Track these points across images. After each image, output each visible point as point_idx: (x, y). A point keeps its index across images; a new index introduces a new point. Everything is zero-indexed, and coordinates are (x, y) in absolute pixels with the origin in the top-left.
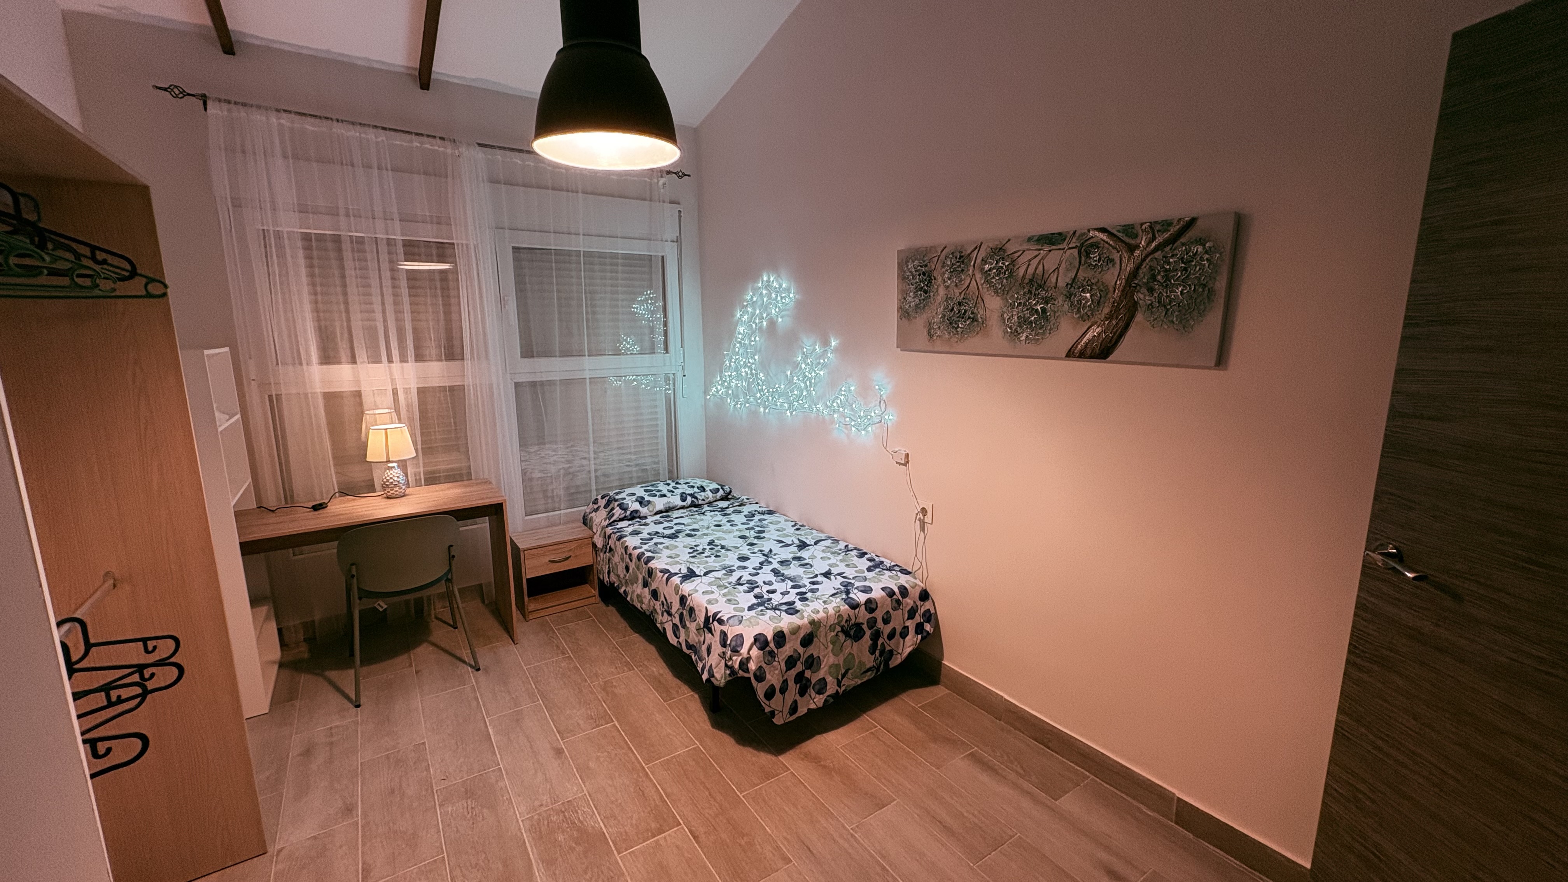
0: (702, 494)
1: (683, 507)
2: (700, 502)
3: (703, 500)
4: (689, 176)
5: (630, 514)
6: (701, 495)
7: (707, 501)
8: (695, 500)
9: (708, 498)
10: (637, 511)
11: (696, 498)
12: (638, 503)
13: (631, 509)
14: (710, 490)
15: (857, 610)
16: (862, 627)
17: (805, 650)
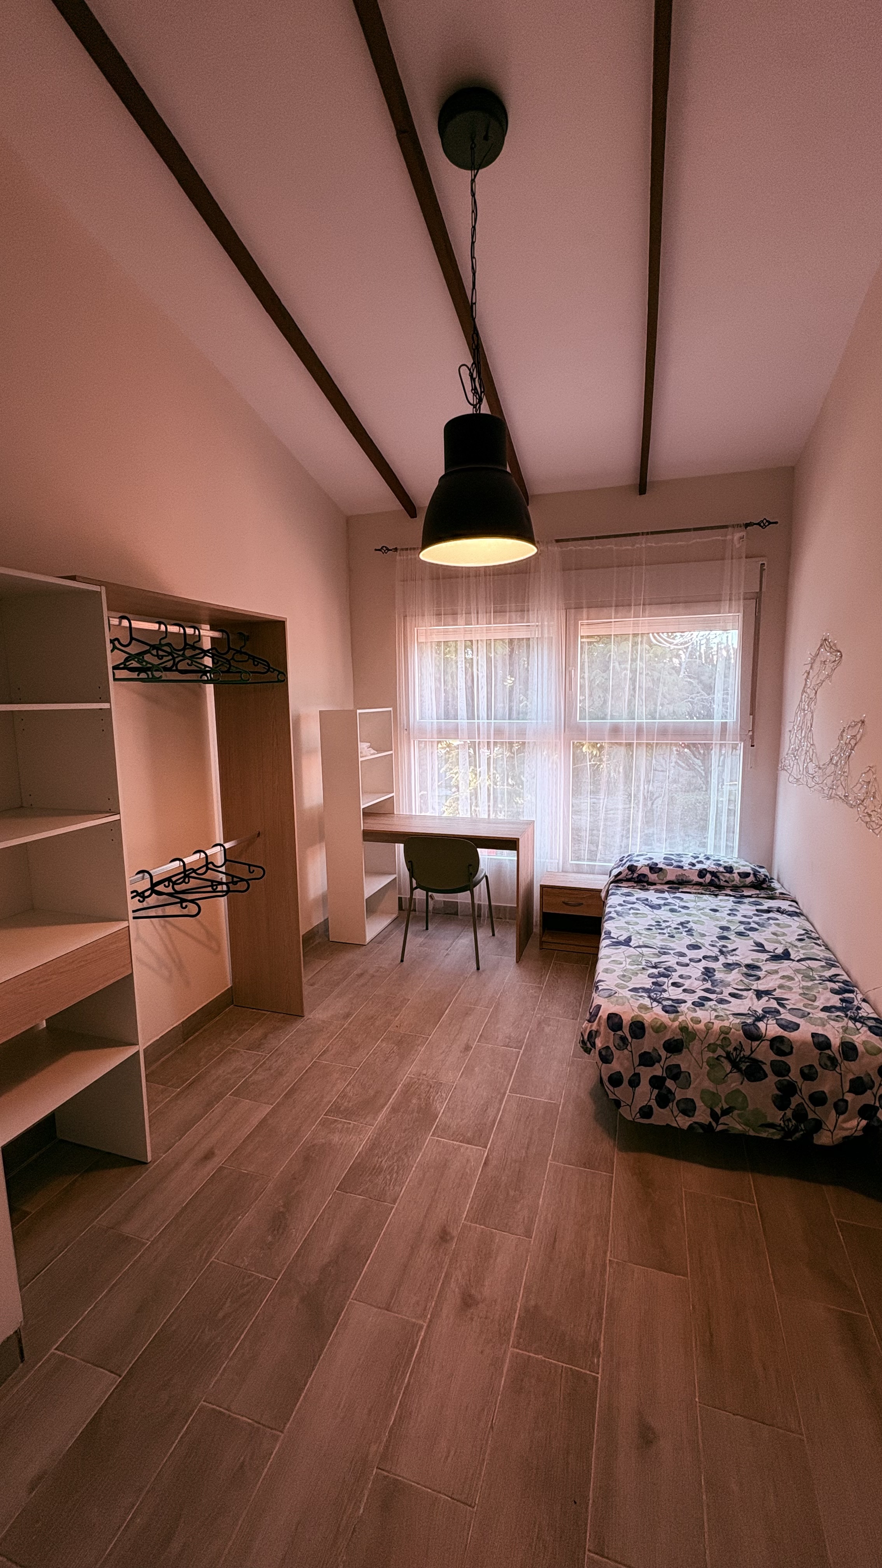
0: (727, 875)
1: (700, 884)
2: (722, 883)
3: (726, 881)
4: (775, 523)
5: (638, 877)
6: (724, 876)
7: (731, 884)
8: (716, 880)
9: (733, 881)
10: (645, 876)
11: (718, 877)
12: (648, 868)
13: (639, 872)
14: (739, 873)
15: (755, 1044)
16: (763, 1066)
17: (669, 1055)
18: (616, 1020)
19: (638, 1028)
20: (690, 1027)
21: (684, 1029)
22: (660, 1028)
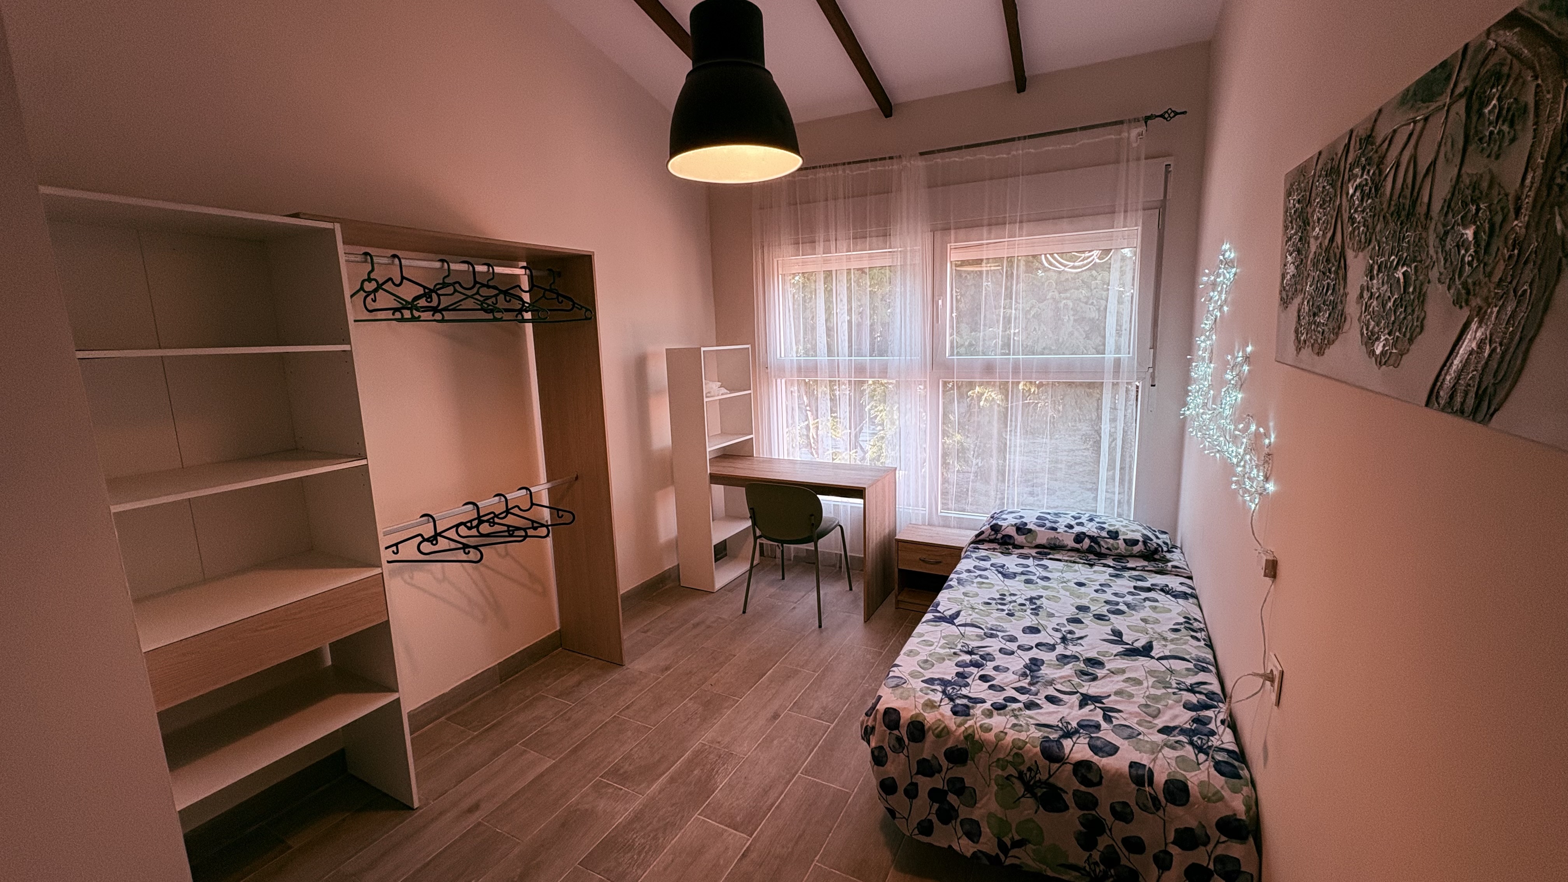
0: (1111, 541)
1: (1077, 550)
2: (1103, 551)
3: (1108, 549)
4: (1184, 113)
5: (1002, 538)
6: (1107, 543)
7: (1115, 552)
8: (1096, 546)
9: (1117, 549)
10: (1010, 537)
11: (1098, 544)
12: (1014, 528)
13: (1004, 533)
14: (1124, 540)
15: (1055, 766)
16: (1064, 795)
17: (951, 765)
18: (894, 717)
19: (917, 728)
20: (977, 736)
21: (969, 737)
22: (943, 732)
